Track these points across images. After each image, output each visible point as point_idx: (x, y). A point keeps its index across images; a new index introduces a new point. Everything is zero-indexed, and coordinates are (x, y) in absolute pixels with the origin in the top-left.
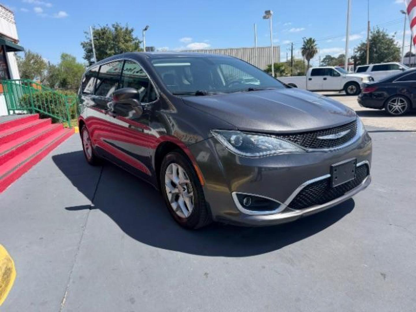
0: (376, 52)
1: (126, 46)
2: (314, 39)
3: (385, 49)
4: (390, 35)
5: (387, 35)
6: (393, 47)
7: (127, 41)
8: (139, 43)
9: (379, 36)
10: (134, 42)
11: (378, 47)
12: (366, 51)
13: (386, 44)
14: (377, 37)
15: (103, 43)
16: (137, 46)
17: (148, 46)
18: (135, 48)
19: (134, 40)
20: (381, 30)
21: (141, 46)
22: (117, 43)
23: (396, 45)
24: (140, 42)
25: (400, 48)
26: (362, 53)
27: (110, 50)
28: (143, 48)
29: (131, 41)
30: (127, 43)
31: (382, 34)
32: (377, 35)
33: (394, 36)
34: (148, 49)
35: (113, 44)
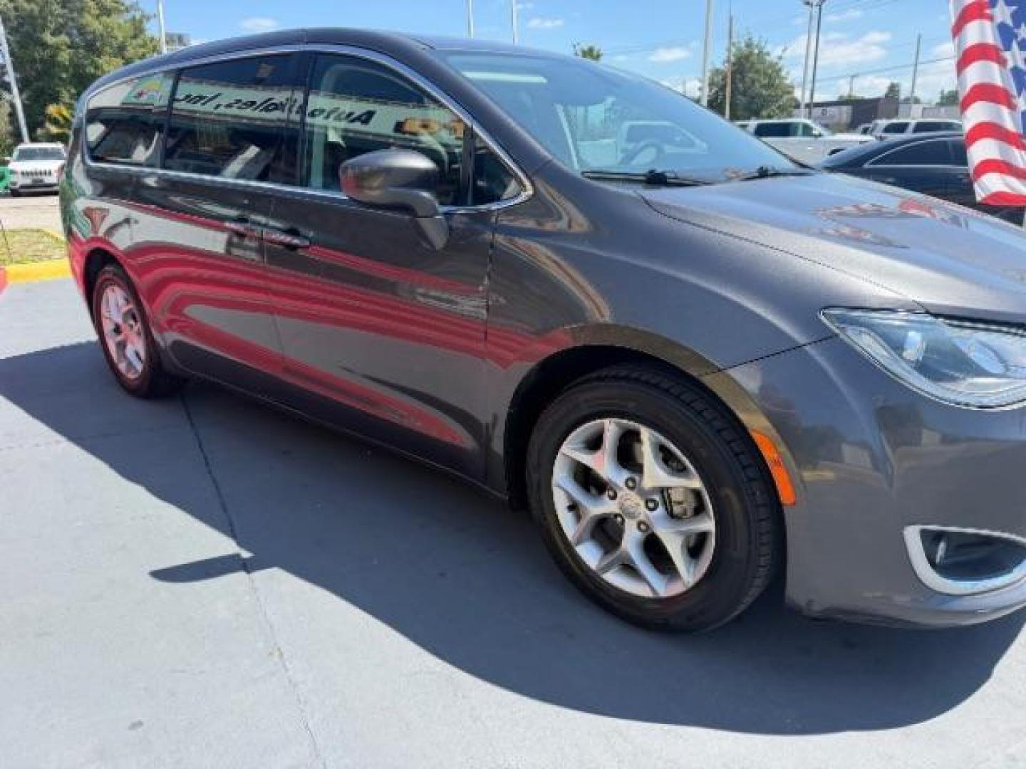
0: (744, 94)
1: (105, 27)
2: (599, 50)
3: (763, 86)
4: (774, 53)
5: (768, 54)
6: (780, 84)
7: (107, 12)
8: (145, 21)
9: (751, 53)
10: (128, 16)
11: (747, 80)
12: (723, 88)
13: (765, 74)
14: (747, 57)
15: (32, 10)
16: (138, 30)
17: (170, 32)
18: (132, 33)
19: (127, 10)
20: (755, 41)
21: (151, 30)
22: (75, 15)
23: (786, 78)
24: (148, 19)
25: (792, 87)
26: (713, 91)
27: (55, 33)
28: (156, 36)
29: (119, 11)
30: (109, 15)
31: (756, 51)
32: (745, 50)
33: (780, 58)
34: (170, 39)
35: (62, 16)
